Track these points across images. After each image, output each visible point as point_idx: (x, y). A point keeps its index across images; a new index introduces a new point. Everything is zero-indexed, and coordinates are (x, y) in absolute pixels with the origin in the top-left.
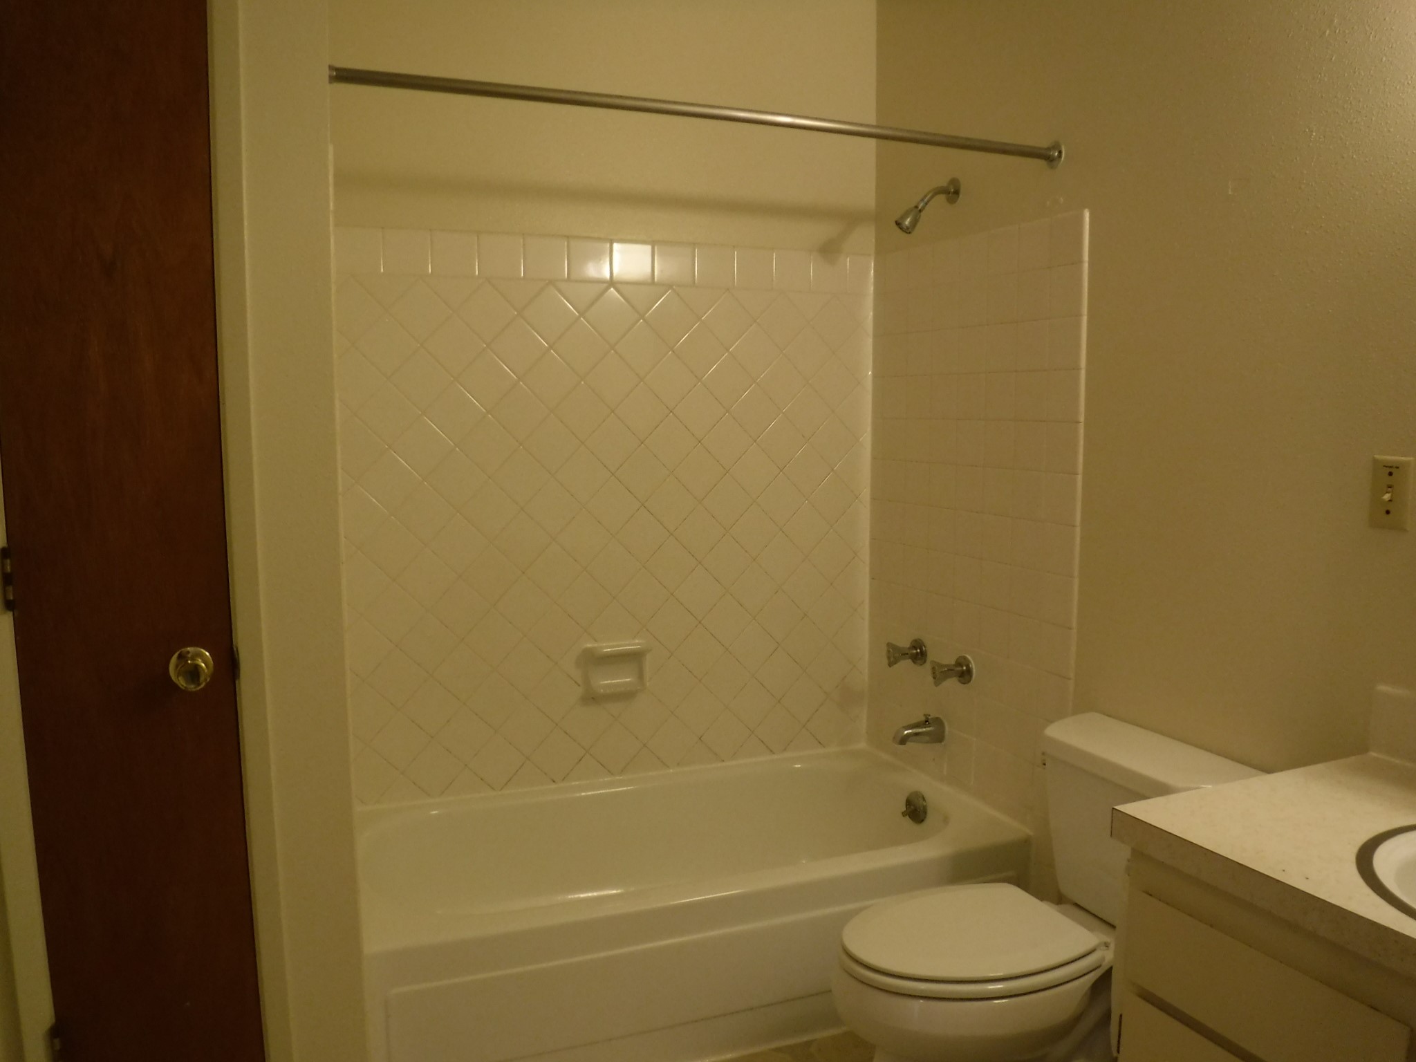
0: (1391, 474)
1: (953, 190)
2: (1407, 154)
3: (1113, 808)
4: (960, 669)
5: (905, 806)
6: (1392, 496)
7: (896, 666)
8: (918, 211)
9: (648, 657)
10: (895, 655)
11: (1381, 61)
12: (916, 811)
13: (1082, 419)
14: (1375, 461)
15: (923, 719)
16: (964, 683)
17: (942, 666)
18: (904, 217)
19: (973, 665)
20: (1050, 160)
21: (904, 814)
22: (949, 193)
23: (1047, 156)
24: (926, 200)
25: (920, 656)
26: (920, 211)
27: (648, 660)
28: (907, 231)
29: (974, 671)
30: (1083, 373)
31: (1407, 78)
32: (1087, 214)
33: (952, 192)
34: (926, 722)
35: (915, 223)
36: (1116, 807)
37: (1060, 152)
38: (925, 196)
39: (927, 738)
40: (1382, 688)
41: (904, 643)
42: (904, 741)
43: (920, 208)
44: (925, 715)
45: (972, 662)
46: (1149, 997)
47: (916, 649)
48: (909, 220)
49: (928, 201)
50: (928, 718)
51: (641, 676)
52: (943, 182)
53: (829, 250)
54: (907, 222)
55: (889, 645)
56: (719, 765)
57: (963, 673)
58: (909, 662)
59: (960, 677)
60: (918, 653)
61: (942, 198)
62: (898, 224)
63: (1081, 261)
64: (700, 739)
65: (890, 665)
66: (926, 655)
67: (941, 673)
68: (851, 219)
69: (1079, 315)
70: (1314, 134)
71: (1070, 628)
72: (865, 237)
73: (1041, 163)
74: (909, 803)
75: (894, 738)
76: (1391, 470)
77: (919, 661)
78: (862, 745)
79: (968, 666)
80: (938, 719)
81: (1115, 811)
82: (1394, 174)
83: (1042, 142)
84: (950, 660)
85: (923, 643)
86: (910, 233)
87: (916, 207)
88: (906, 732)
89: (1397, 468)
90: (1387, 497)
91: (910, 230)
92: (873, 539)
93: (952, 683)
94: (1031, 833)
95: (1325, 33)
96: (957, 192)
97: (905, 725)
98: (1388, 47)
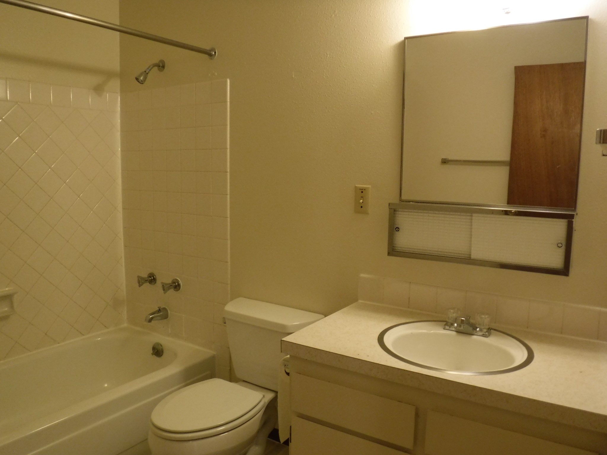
0: (362, 192)
1: (161, 65)
2: (365, 67)
3: (281, 340)
4: (175, 284)
5: (152, 350)
6: (363, 200)
7: (142, 287)
8: (146, 73)
9: (15, 296)
10: (141, 281)
11: (355, 30)
12: (158, 351)
13: (228, 171)
14: (356, 187)
15: (158, 309)
16: (177, 291)
17: (167, 284)
18: (140, 76)
19: (180, 282)
20: (210, 55)
21: (153, 354)
22: (160, 66)
23: (209, 54)
24: (150, 69)
25: (153, 281)
26: (147, 74)
27: (16, 298)
28: (142, 83)
29: (181, 285)
30: (228, 151)
31: (365, 38)
32: (228, 81)
33: (161, 66)
34: (159, 311)
35: (145, 78)
36: (282, 339)
37: (215, 53)
38: (149, 67)
39: (159, 318)
40: (362, 275)
41: (145, 275)
42: (150, 320)
43: (147, 72)
44: (158, 307)
45: (180, 280)
46: (302, 416)
47: (151, 277)
48: (142, 77)
49: (151, 69)
50: (160, 309)
51: (12, 307)
52: (156, 61)
53: (98, 89)
54: (142, 78)
55: (138, 277)
56: (58, 345)
57: (176, 286)
58: (148, 284)
59: (175, 288)
60: (152, 279)
61: (156, 68)
62: (137, 79)
63: (226, 102)
64: (46, 334)
65: (140, 286)
66: (156, 280)
67: (166, 287)
68: (109, 75)
69: (226, 125)
70: (328, 56)
71: (227, 262)
72: (115, 84)
73: (206, 56)
74: (154, 348)
75: (145, 320)
76: (362, 191)
77: (153, 283)
78: (125, 325)
79: (178, 283)
80: (164, 309)
81: (282, 341)
82: (360, 75)
83: (207, 47)
84: (169, 281)
85: (154, 274)
86: (142, 84)
87: (145, 72)
88: (151, 316)
89: (365, 190)
90: (361, 201)
91: (143, 82)
92: (124, 228)
93: (171, 291)
94: (215, 353)
95: (332, 16)
96: (163, 67)
97: (150, 313)
98: (357, 25)
